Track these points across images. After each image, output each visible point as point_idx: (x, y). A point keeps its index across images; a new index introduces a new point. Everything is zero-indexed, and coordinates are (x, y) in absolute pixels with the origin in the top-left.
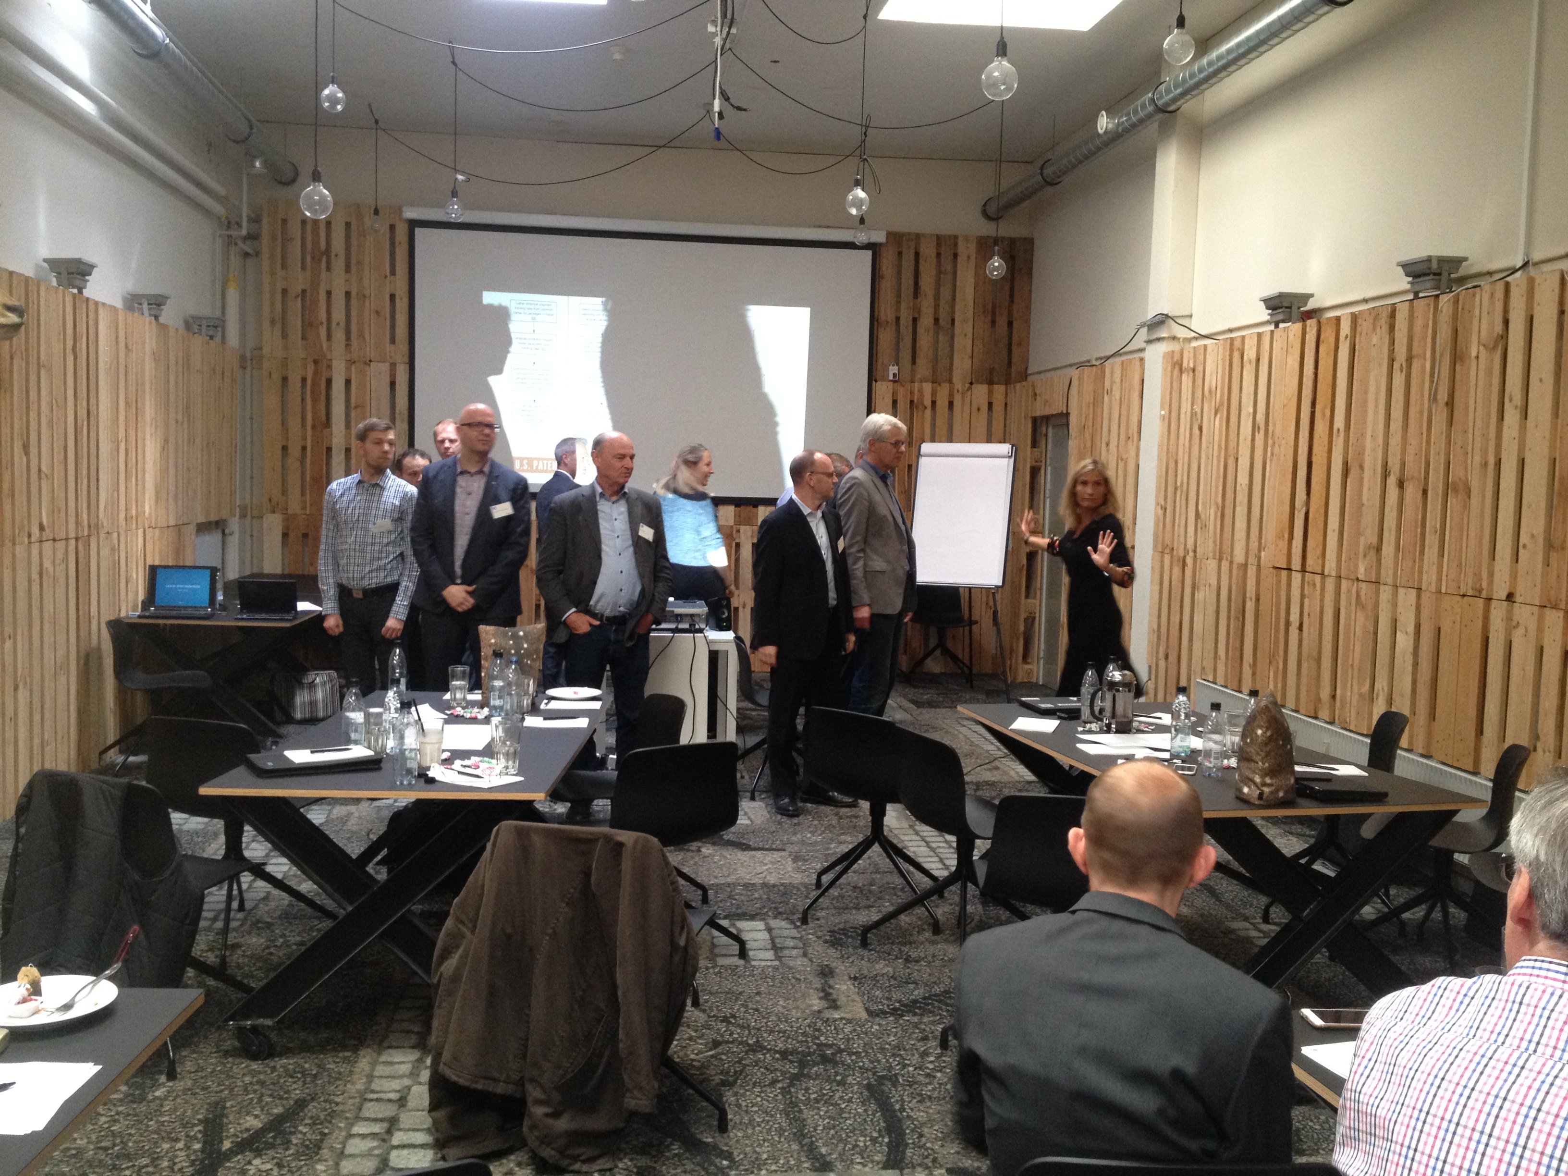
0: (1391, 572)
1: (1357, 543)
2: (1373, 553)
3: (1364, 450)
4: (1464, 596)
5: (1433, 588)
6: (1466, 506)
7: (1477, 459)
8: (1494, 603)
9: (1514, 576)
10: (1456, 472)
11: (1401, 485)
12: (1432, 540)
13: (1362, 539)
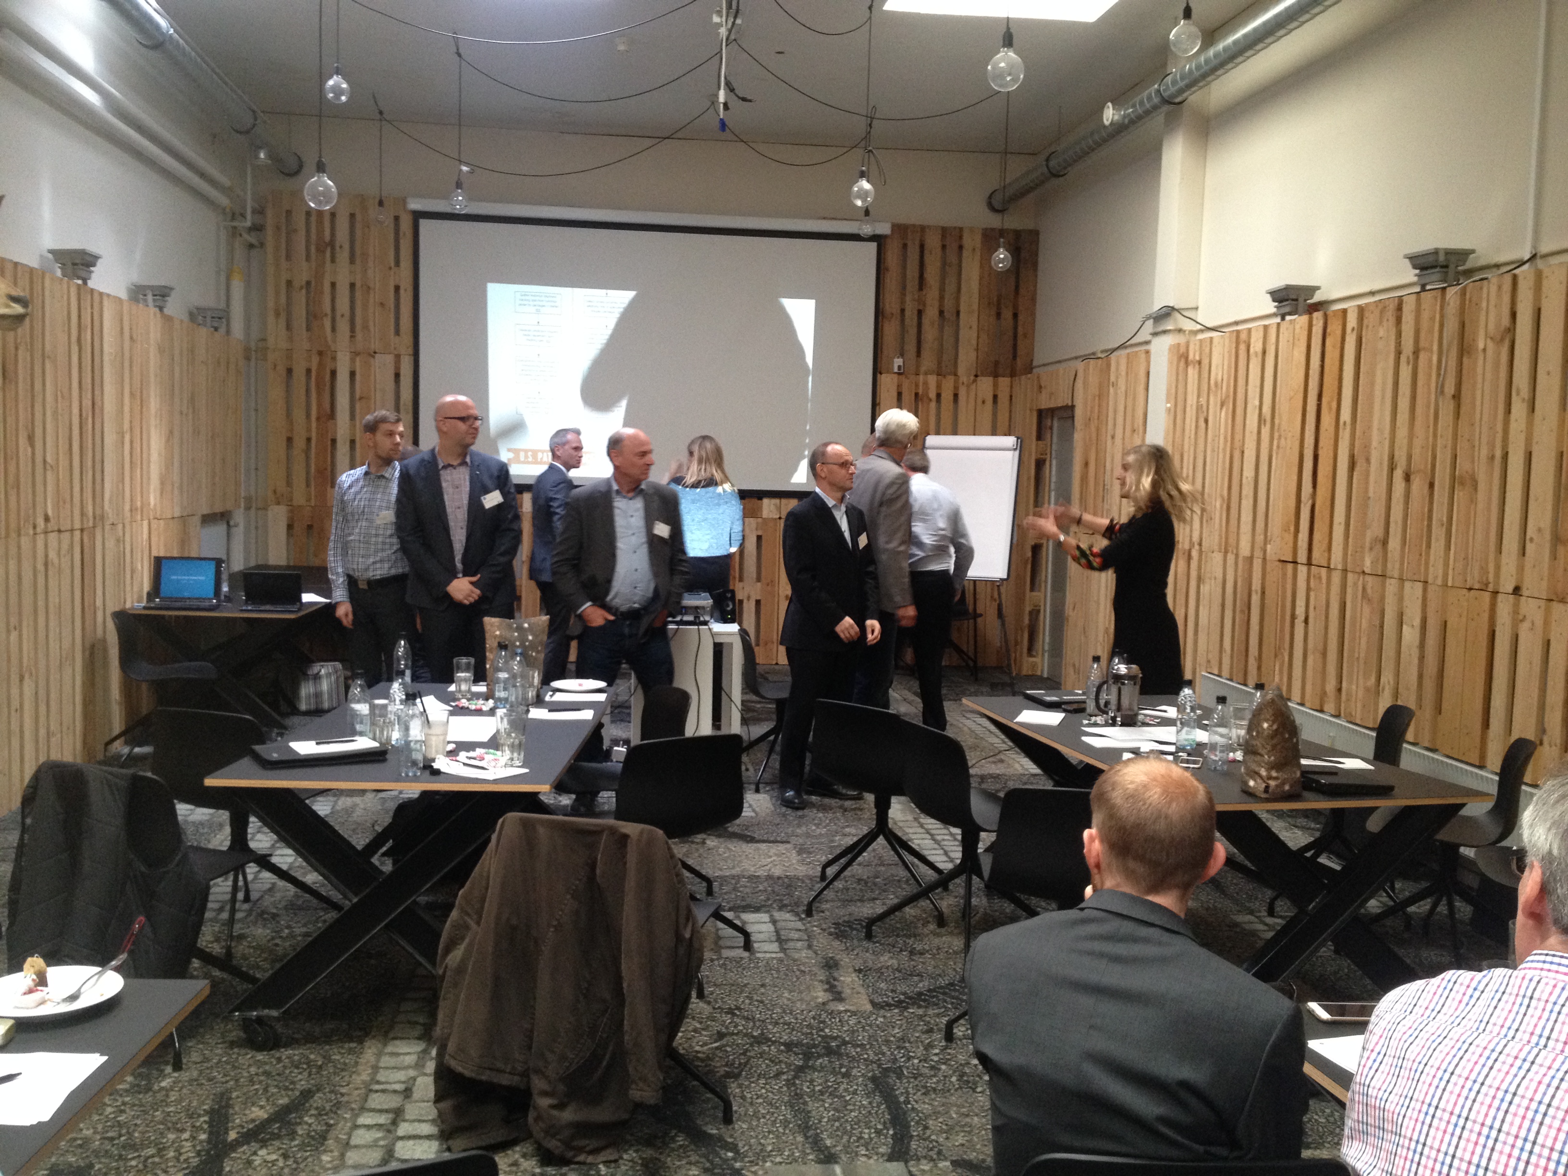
3: (1370, 444)
6: (1473, 501)
7: (1484, 452)
8: (1500, 597)
10: (1463, 465)
11: (1407, 478)
12: (1438, 533)
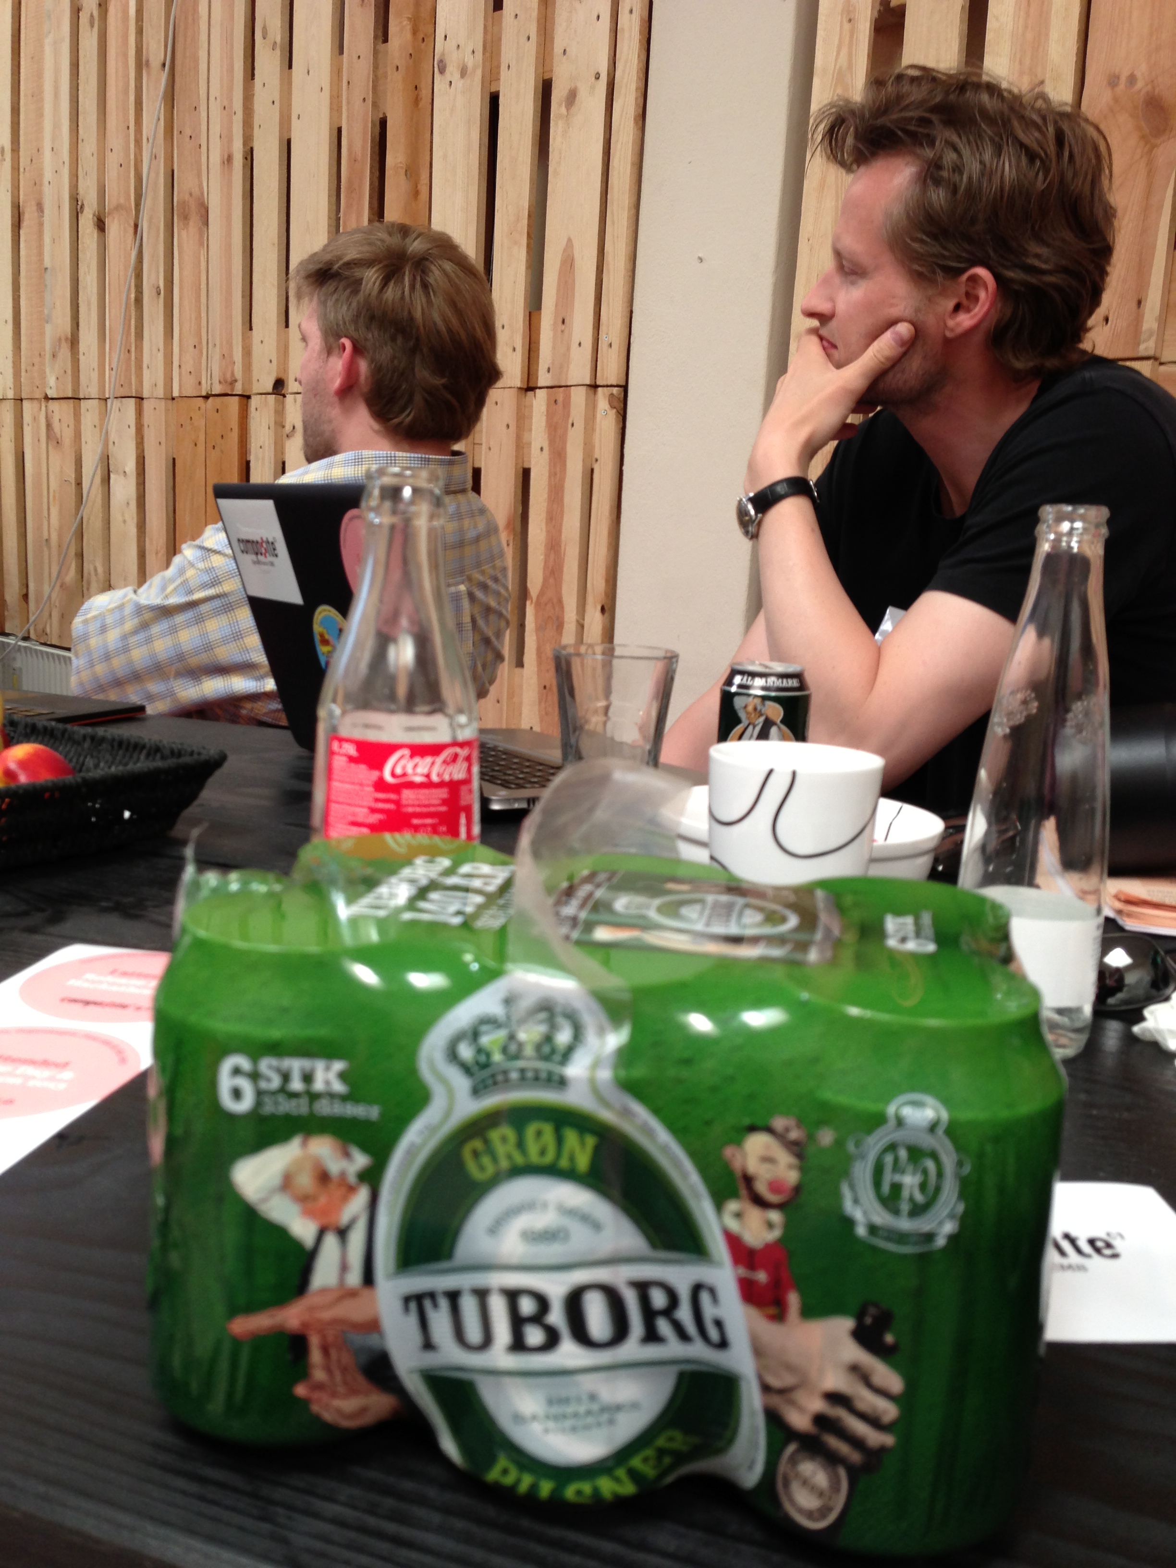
0: (95, 376)
1: (42, 334)
2: (65, 351)
4: (207, 397)
5: (160, 392)
9: (284, 350)
13: (48, 328)
